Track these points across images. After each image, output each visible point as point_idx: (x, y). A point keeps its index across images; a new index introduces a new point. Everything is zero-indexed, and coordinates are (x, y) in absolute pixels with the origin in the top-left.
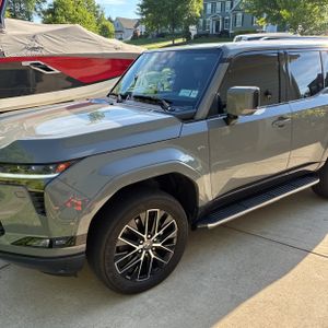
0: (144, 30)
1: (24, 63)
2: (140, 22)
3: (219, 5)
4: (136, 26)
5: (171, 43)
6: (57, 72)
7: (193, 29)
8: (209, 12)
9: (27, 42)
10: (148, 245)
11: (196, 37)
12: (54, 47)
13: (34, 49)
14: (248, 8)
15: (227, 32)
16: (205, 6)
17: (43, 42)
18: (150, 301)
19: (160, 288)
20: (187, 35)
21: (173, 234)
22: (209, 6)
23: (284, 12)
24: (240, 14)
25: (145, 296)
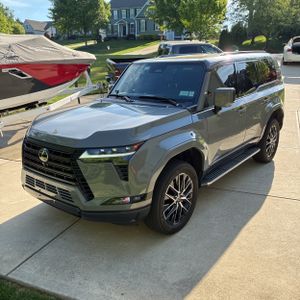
0: (54, 32)
1: (4, 71)
2: (49, 25)
3: (124, 12)
4: (46, 28)
5: (84, 44)
6: (30, 77)
7: (103, 33)
8: (116, 18)
9: (5, 51)
10: (179, 199)
11: (105, 39)
12: (26, 55)
13: (11, 58)
14: (151, 16)
15: (133, 36)
16: (112, 12)
17: (17, 52)
18: (184, 237)
19: (185, 229)
20: (97, 37)
21: (191, 191)
22: (116, 13)
23: (185, 22)
24: (143, 21)
25: (179, 234)
